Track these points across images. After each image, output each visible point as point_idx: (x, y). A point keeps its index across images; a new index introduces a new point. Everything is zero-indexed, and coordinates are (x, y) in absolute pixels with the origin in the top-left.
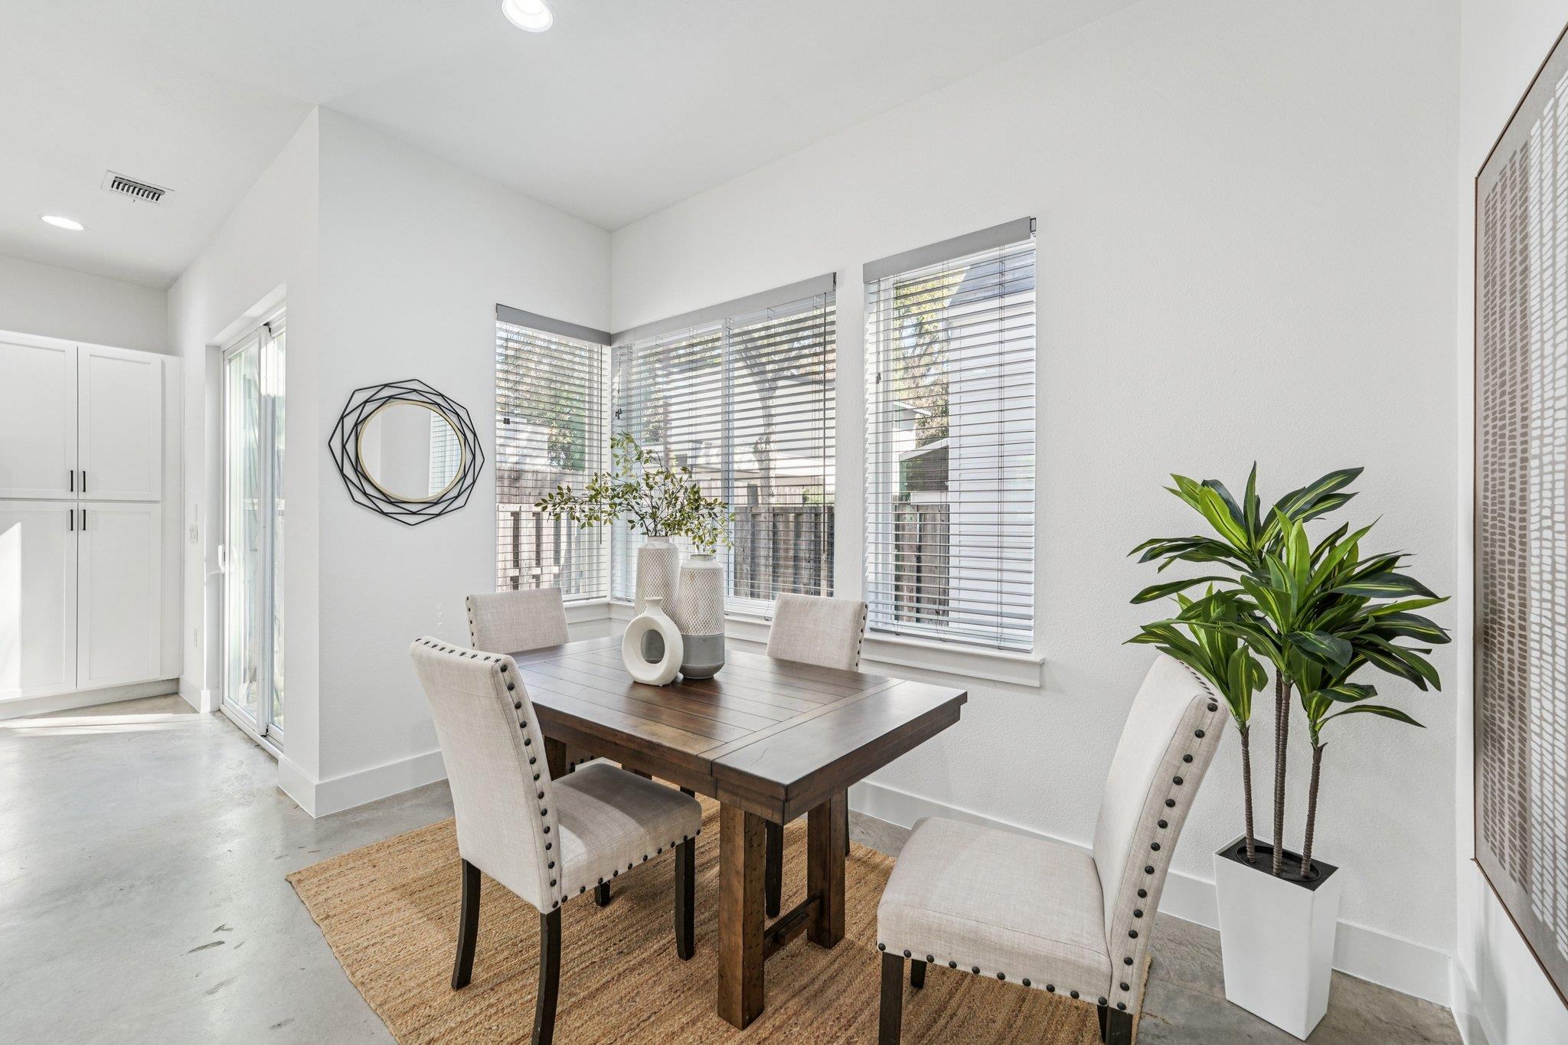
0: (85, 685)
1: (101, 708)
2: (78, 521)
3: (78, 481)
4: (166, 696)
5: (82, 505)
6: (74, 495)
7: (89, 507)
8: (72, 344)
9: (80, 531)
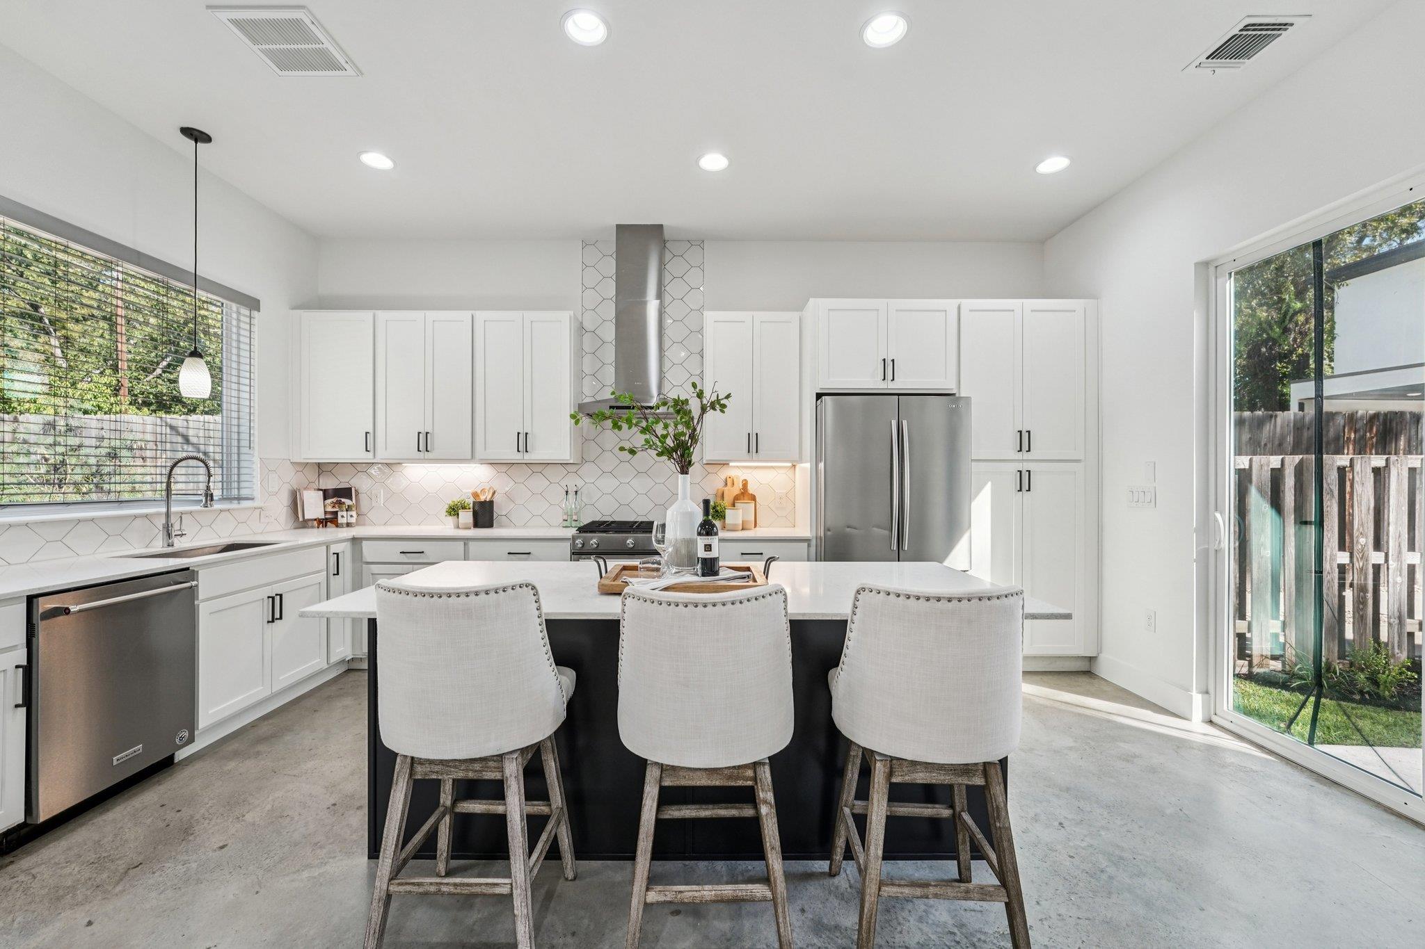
2: (1024, 482)
3: (1024, 441)
5: (1027, 468)
6: (1022, 455)
7: (1033, 468)
8: (1018, 302)
9: (1026, 492)
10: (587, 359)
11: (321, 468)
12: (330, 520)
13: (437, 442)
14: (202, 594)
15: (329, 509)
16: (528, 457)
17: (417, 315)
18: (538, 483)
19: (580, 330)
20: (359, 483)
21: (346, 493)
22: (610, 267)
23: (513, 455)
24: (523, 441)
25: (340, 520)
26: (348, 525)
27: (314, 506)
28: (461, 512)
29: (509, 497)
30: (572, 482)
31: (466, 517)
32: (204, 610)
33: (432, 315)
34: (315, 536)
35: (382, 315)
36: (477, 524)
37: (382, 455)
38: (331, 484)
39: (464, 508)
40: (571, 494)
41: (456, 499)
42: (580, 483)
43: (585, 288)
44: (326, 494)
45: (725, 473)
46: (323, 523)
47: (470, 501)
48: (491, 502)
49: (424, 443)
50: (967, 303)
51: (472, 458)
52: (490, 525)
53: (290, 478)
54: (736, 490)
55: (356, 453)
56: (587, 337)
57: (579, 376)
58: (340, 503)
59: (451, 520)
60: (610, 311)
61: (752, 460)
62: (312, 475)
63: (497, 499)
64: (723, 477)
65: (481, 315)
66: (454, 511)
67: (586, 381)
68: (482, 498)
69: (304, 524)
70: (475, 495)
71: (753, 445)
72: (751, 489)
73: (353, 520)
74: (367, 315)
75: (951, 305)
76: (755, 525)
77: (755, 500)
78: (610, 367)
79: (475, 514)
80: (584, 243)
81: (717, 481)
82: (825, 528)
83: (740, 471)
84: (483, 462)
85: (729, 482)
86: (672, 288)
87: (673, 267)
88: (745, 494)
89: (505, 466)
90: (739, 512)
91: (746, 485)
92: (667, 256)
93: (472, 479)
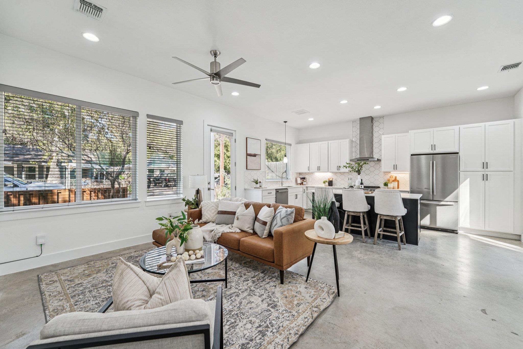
0: (487, 229)
1: (493, 237)
2: (485, 178)
3: (485, 165)
4: (516, 240)
5: (486, 173)
6: (484, 170)
7: (488, 173)
8: (483, 124)
9: (486, 181)
10: (354, 149)
11: (300, 174)
12: (302, 184)
13: (321, 168)
14: (289, 192)
15: (302, 181)
16: (339, 171)
17: (317, 143)
18: (342, 177)
19: (352, 142)
20: (306, 177)
21: (304, 178)
22: (358, 126)
23: (336, 171)
24: (338, 168)
25: (304, 184)
26: (305, 185)
27: (299, 181)
28: (326, 183)
29: (336, 180)
30: (350, 177)
31: (327, 184)
32: (289, 195)
33: (320, 143)
34: (299, 186)
35: (311, 144)
36: (329, 185)
37: (311, 171)
38: (302, 177)
39: (326, 182)
40: (350, 179)
41: (325, 180)
42: (352, 177)
43: (353, 132)
44: (301, 179)
45: (390, 175)
46: (301, 184)
47: (328, 181)
48: (332, 181)
49: (319, 169)
50: (462, 126)
51: (328, 171)
52: (332, 185)
53: (295, 176)
54: (394, 179)
55: (306, 171)
56: (354, 143)
57: (351, 152)
58: (303, 180)
59: (324, 184)
60: (358, 137)
61: (395, 171)
62: (299, 175)
63: (333, 180)
64: (390, 176)
65: (330, 142)
66: (324, 182)
67: (354, 153)
68: (330, 180)
69: (297, 184)
70: (329, 179)
71: (395, 167)
72: (398, 179)
73: (306, 184)
74: (309, 144)
75: (456, 127)
76: (398, 188)
77: (398, 181)
78: (359, 150)
79: (329, 183)
80: (353, 122)
81: (388, 177)
82: (411, 188)
83: (394, 174)
84: (330, 172)
85: (391, 177)
86: (375, 129)
87: (375, 124)
88: (395, 180)
89: (335, 173)
90: (392, 184)
91: (396, 178)
92: (374, 121)
93: (328, 176)
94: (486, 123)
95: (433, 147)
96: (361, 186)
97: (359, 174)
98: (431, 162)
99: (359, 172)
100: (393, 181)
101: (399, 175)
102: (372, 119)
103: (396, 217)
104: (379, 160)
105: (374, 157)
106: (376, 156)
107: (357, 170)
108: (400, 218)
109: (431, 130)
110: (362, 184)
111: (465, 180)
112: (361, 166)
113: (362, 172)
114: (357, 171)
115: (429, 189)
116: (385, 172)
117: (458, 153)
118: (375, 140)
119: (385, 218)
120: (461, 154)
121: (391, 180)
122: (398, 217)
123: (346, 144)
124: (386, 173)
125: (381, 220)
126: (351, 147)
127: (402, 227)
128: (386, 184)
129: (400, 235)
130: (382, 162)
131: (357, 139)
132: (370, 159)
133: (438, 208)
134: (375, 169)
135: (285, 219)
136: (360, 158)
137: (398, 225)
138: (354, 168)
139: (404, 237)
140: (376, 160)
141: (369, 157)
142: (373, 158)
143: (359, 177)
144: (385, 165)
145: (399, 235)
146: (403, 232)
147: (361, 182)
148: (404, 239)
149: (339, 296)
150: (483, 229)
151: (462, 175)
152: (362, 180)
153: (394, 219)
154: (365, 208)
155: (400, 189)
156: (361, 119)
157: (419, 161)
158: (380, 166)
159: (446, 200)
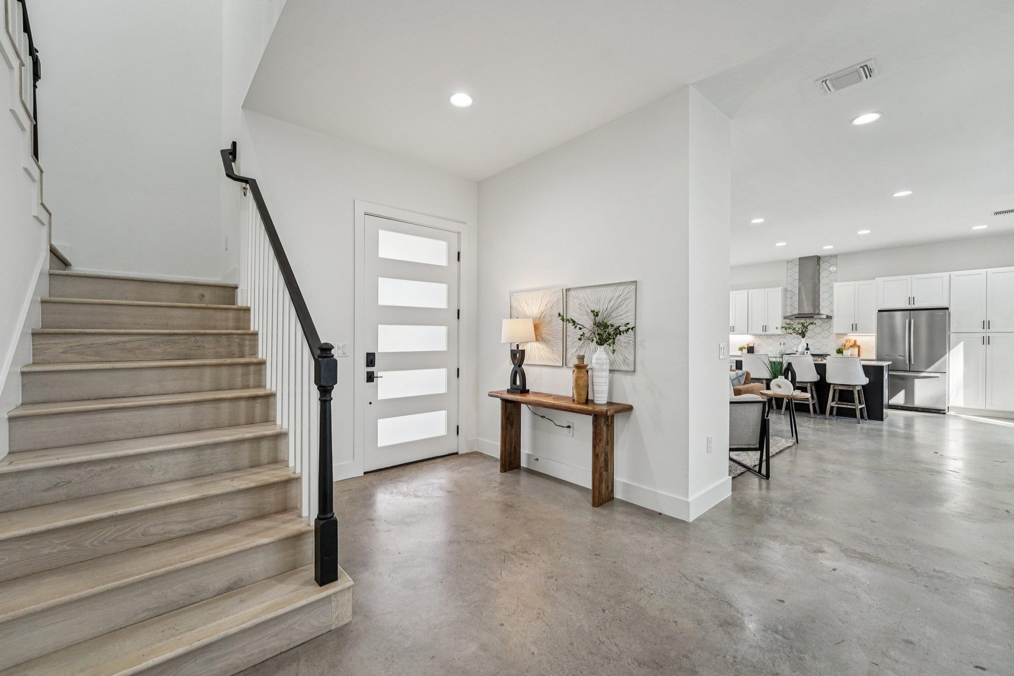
0: (989, 407)
2: (986, 341)
3: (986, 325)
5: (988, 335)
6: (984, 330)
7: (991, 335)
8: (983, 271)
9: (987, 345)
10: (789, 301)
13: (736, 329)
16: (766, 333)
18: (770, 341)
19: (786, 291)
22: (797, 269)
23: (761, 332)
24: (765, 328)
28: (743, 350)
29: (759, 345)
30: (782, 341)
31: (745, 351)
33: (735, 293)
36: (750, 353)
39: (744, 348)
41: (742, 346)
42: (785, 341)
43: (787, 276)
45: (846, 338)
47: (746, 346)
48: (753, 347)
50: (954, 273)
51: (747, 333)
54: (852, 343)
56: (789, 293)
57: (785, 306)
59: (740, 352)
61: (854, 333)
63: (755, 346)
65: (750, 291)
66: (741, 349)
67: (788, 307)
68: (750, 345)
70: (748, 345)
71: (854, 328)
72: (858, 343)
75: (946, 275)
76: (859, 355)
77: (859, 347)
78: (797, 303)
79: (748, 350)
80: (788, 262)
81: (843, 340)
82: (878, 356)
83: (853, 337)
84: (750, 334)
85: (848, 341)
86: (823, 274)
87: (823, 266)
88: (855, 345)
89: (758, 336)
90: (849, 351)
91: (855, 342)
92: (821, 262)
93: (747, 340)
94: (988, 270)
95: (912, 300)
96: (806, 351)
97: (803, 337)
98: (907, 321)
99: (803, 335)
100: (851, 346)
101: (861, 338)
102: (818, 258)
103: (854, 386)
104: (829, 317)
105: (821, 312)
106: (824, 311)
107: (800, 332)
108: (859, 388)
109: (908, 277)
110: (807, 349)
111: (957, 344)
112: (807, 327)
113: (807, 334)
114: (800, 334)
115: (905, 357)
116: (838, 335)
117: (947, 309)
118: (822, 288)
119: (840, 388)
120: (951, 310)
121: (848, 345)
122: (857, 387)
123: (777, 294)
124: (840, 335)
125: (835, 390)
126: (785, 298)
127: (863, 399)
128: (840, 351)
129: (860, 407)
130: (835, 320)
131: (795, 287)
132: (815, 316)
133: (916, 381)
134: (822, 330)
135: (736, 380)
136: (799, 314)
137: (856, 396)
138: (797, 329)
139: (864, 411)
140: (825, 317)
141: (813, 312)
142: (819, 314)
143: (803, 342)
144: (838, 325)
145: (858, 407)
146: (864, 406)
147: (806, 347)
148: (865, 414)
149: (798, 443)
150: (984, 408)
151: (953, 337)
152: (807, 344)
153: (851, 389)
154: (814, 377)
155: (861, 358)
156: (800, 259)
157: (892, 319)
158: (831, 326)
159: (928, 370)
